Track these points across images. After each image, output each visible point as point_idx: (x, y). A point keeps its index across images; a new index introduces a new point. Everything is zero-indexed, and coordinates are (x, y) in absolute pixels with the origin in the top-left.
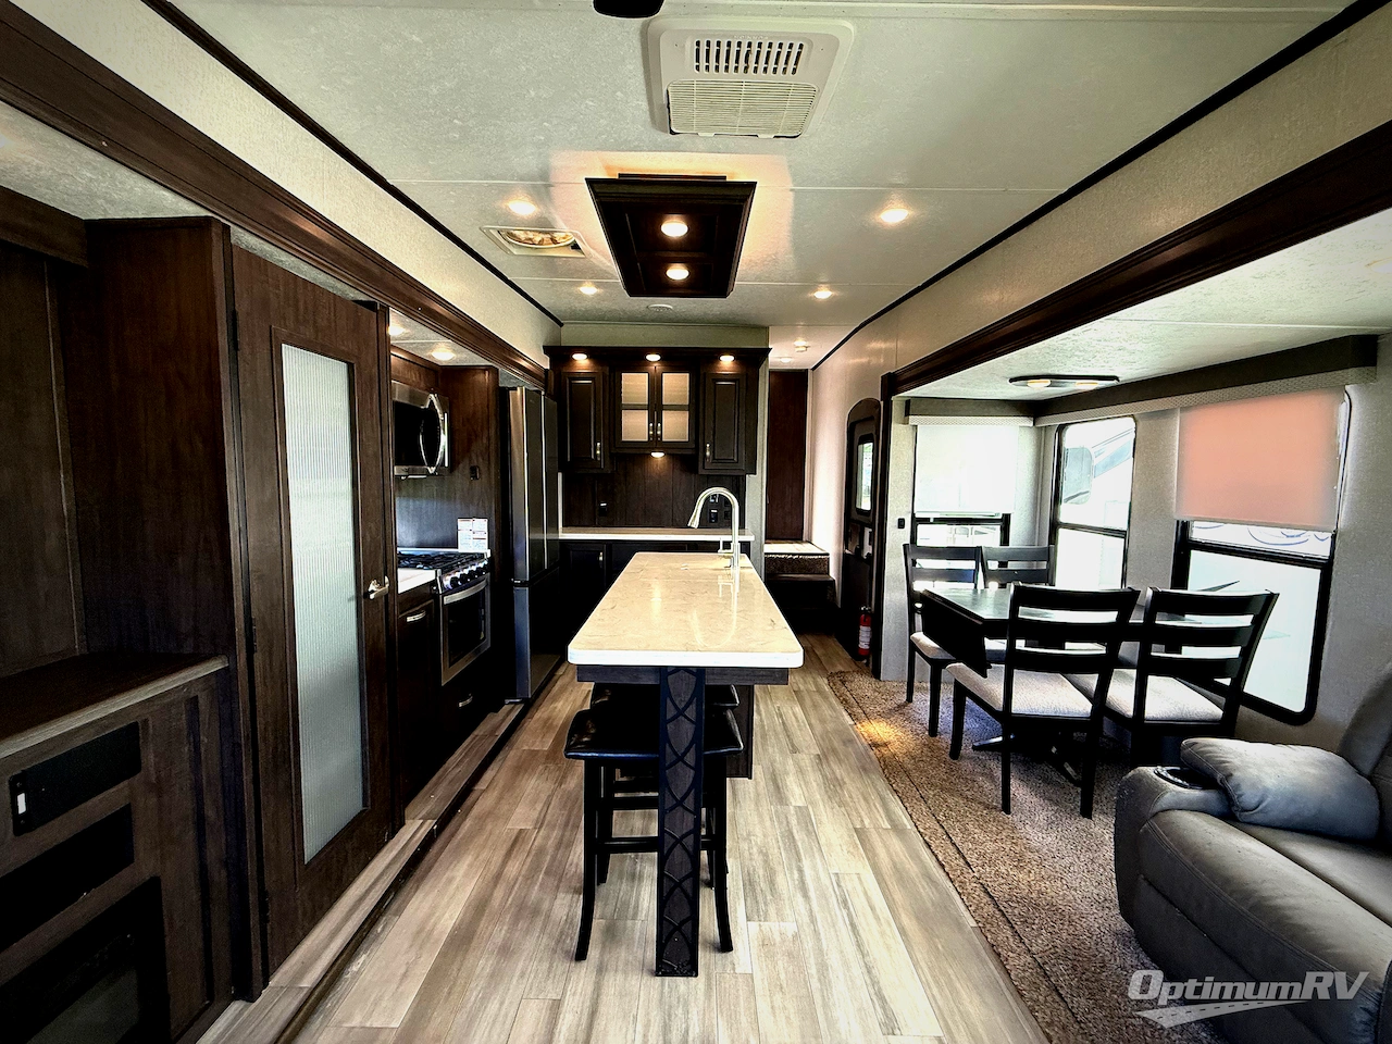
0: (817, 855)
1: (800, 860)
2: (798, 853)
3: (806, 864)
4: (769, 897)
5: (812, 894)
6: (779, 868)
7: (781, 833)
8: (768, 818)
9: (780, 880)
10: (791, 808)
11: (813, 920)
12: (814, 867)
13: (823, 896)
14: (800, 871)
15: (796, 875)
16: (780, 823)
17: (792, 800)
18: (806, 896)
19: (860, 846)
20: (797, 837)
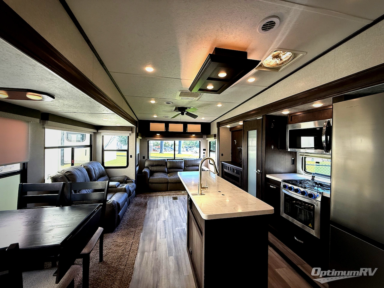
0: (169, 242)
1: (174, 240)
2: (174, 241)
3: (172, 239)
4: (181, 232)
5: (172, 234)
6: (179, 237)
7: (177, 246)
8: (181, 250)
9: (178, 235)
10: (174, 255)
11: (173, 230)
12: (170, 239)
13: (170, 234)
14: (174, 238)
15: (175, 237)
16: (178, 249)
17: (173, 258)
18: (173, 233)
19: (157, 245)
20: (173, 246)
